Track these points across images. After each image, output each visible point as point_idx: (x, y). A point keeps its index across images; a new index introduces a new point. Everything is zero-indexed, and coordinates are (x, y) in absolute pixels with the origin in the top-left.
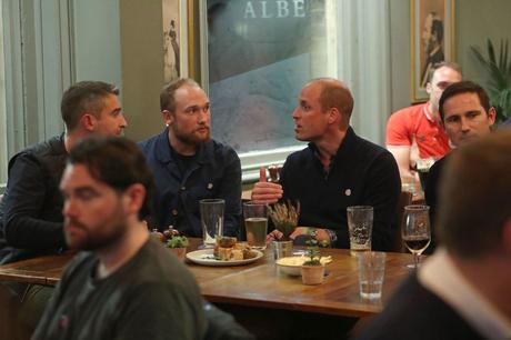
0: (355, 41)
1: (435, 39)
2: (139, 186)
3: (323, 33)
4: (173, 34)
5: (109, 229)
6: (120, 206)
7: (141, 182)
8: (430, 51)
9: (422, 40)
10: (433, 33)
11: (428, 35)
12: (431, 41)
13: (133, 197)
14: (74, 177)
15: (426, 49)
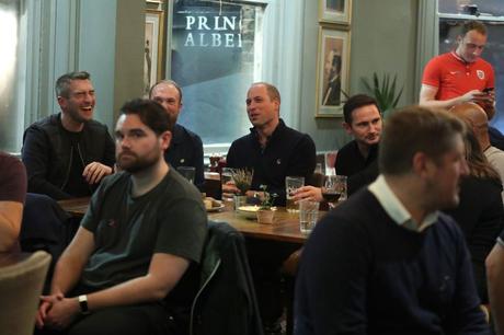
0: (276, 66)
1: (334, 69)
2: (168, 132)
3: (251, 59)
4: (147, 50)
5: (151, 157)
6: (157, 143)
7: (169, 130)
8: (330, 79)
9: (326, 70)
10: (333, 64)
11: (329, 66)
12: (332, 70)
13: (165, 139)
14: (126, 122)
15: (328, 76)
